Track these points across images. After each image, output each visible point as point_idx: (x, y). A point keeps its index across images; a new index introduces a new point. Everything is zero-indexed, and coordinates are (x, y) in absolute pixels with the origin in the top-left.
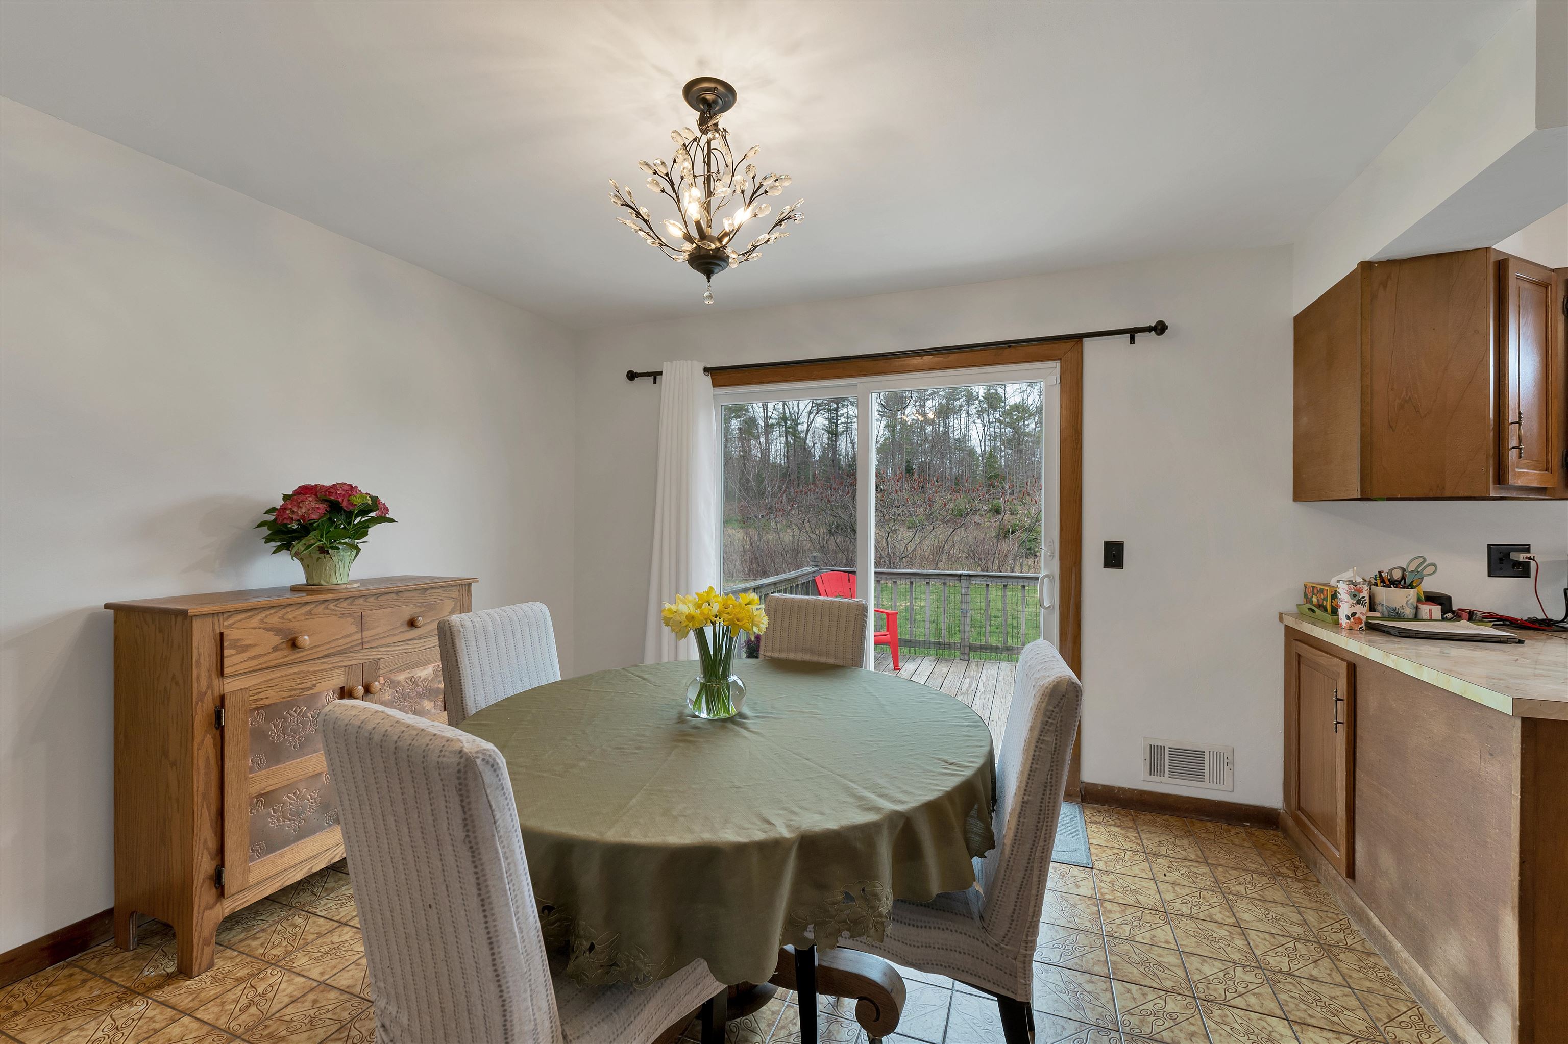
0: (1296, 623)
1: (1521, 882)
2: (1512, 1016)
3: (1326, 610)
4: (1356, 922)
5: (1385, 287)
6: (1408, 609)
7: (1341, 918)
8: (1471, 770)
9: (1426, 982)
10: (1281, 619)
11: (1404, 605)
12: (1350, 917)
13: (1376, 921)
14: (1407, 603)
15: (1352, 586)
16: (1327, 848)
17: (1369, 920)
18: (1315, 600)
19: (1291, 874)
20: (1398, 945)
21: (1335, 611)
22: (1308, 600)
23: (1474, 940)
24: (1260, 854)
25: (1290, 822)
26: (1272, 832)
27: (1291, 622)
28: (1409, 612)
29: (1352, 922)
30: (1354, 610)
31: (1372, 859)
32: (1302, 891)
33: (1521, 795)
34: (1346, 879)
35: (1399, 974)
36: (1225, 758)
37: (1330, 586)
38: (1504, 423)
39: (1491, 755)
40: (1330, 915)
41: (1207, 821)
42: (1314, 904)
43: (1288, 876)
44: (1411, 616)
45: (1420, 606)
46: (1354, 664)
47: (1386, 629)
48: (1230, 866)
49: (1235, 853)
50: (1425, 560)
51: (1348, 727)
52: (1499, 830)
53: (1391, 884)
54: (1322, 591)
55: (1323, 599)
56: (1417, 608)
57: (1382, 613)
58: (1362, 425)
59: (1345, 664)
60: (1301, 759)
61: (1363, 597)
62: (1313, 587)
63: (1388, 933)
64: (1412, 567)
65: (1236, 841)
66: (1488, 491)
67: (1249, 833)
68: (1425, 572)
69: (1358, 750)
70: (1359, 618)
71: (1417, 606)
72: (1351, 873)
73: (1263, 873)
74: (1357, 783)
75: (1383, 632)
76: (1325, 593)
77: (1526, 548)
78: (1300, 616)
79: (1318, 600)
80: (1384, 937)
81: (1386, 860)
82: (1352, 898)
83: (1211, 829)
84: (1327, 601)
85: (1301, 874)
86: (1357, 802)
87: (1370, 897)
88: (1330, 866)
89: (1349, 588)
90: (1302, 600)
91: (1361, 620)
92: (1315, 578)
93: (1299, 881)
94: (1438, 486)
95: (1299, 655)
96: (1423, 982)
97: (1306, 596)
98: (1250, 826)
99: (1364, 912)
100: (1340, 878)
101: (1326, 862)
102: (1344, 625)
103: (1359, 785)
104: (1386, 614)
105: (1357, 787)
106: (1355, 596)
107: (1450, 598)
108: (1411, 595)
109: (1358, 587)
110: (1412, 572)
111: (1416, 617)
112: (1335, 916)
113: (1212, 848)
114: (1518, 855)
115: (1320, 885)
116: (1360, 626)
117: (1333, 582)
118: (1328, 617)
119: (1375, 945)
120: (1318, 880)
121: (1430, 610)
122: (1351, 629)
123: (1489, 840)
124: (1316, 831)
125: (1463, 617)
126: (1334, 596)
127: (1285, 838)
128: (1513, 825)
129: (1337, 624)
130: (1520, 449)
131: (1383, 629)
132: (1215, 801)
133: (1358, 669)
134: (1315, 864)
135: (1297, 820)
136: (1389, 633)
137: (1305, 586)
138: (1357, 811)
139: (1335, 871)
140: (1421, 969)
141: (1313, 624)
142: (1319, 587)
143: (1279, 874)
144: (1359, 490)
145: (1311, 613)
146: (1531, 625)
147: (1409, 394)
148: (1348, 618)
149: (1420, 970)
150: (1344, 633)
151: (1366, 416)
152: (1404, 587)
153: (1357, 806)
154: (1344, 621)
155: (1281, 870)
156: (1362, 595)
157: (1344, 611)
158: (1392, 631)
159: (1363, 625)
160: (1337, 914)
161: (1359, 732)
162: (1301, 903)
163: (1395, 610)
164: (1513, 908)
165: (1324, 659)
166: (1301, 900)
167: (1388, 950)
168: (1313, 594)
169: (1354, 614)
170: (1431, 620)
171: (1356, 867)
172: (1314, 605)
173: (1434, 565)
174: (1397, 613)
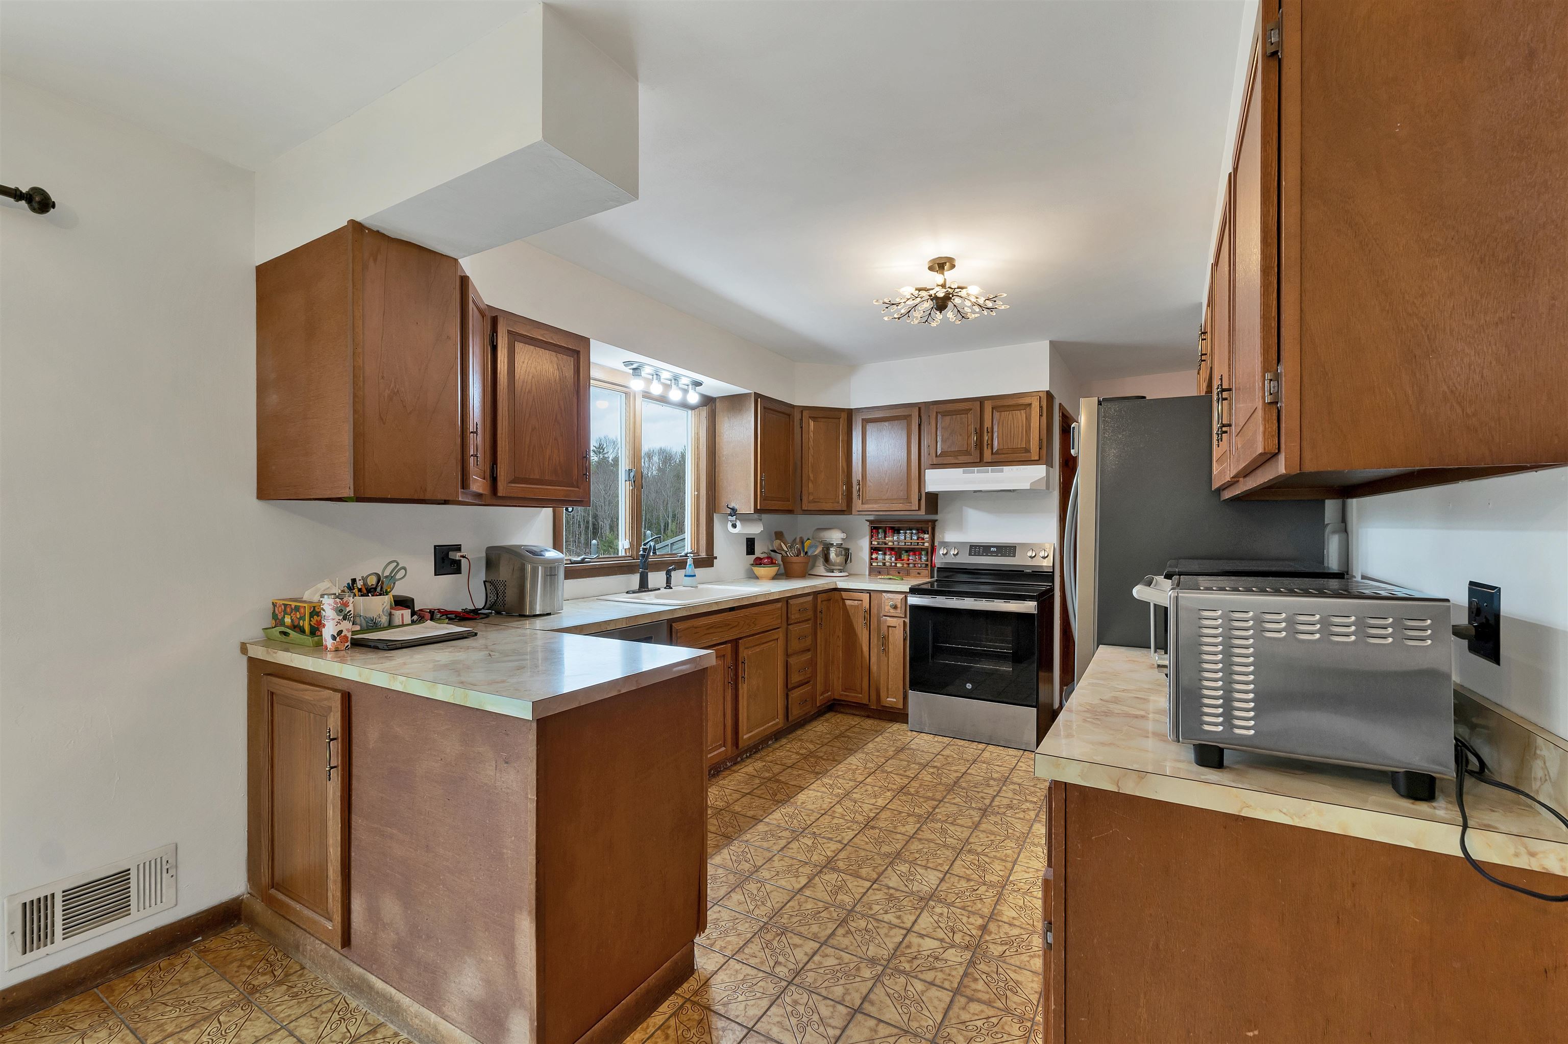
0: (268, 653)
1: (537, 882)
2: (530, 1020)
3: (302, 631)
4: (354, 996)
5: (375, 260)
6: (384, 616)
7: (337, 1002)
8: (486, 784)
9: (441, 1028)
10: (244, 648)
11: (381, 613)
12: (346, 994)
13: (379, 984)
14: (383, 611)
15: (338, 600)
16: (315, 922)
17: (371, 987)
18: (288, 620)
19: (268, 979)
20: (405, 1001)
21: (316, 631)
22: (278, 622)
23: (490, 958)
24: (223, 977)
25: (258, 906)
26: (233, 931)
27: (258, 652)
28: (384, 620)
29: (350, 999)
30: (339, 628)
31: (373, 914)
32: (286, 997)
33: (537, 796)
34: (341, 951)
35: (408, 1033)
36: (164, 863)
37: (305, 602)
38: (466, 431)
39: (507, 763)
40: (324, 1008)
41: (135, 970)
42: (304, 1006)
43: (267, 986)
44: (386, 625)
45: (393, 612)
46: (349, 693)
47: (372, 644)
48: (184, 1025)
49: (187, 1000)
50: (398, 564)
51: (343, 770)
52: (515, 837)
53: (397, 934)
54: (297, 609)
55: (300, 619)
56: (390, 615)
57: (361, 626)
58: (355, 412)
59: (339, 695)
60: (276, 825)
61: (350, 611)
62: (285, 605)
63: (393, 991)
64: (387, 573)
65: (186, 976)
66: (457, 496)
67: (201, 951)
68: (398, 577)
69: (354, 793)
70: (345, 636)
71: (390, 612)
72: (346, 941)
73: (233, 1005)
74: (353, 831)
75: (369, 647)
76: (302, 610)
77: (458, 548)
78: (268, 642)
79: (292, 620)
80: (390, 999)
81: (391, 908)
82: (348, 970)
83: (144, 981)
84: (304, 620)
85: (280, 970)
86: (353, 854)
87: (372, 962)
88: (317, 942)
89: (336, 603)
90: (270, 622)
91: (347, 637)
92: (283, 592)
93: (280, 983)
94: (421, 488)
95: (272, 693)
96: (437, 1029)
97: (274, 616)
98: (203, 940)
99: (364, 980)
100: (332, 952)
101: (312, 938)
102: (329, 646)
103: (355, 834)
104: (364, 624)
105: (353, 836)
106: (341, 611)
107: (413, 600)
108: (386, 600)
109: (345, 600)
110: (386, 577)
111: (390, 625)
112: (330, 1005)
113: (150, 1014)
114: (535, 858)
115: (306, 972)
116: (346, 645)
117: (307, 596)
118: (308, 640)
119: (379, 1013)
120: (301, 965)
121: (402, 614)
122: (337, 650)
123: (505, 851)
124: (298, 907)
125: (426, 618)
126: (316, 612)
127: (251, 930)
128: (530, 829)
129: (319, 646)
130: (477, 457)
131: (370, 644)
132: (147, 933)
133: (354, 698)
134: (297, 947)
135: (270, 901)
136: (376, 648)
137: (274, 605)
138: (353, 864)
139: (324, 946)
140: (433, 1015)
141: (287, 650)
142: (294, 604)
143: (255, 990)
144: (352, 487)
145: (283, 638)
146: (467, 616)
147: (397, 386)
148: (334, 638)
149: (433, 1017)
150: (329, 656)
151: (358, 401)
152: (380, 595)
153: (353, 859)
154: (329, 642)
155: (256, 983)
156: (348, 609)
157: (328, 631)
158: (380, 646)
159: (349, 643)
160: (331, 1001)
161: (355, 771)
162: (289, 1016)
163: (373, 620)
164: (530, 912)
165: (309, 694)
166: (289, 1012)
167: (395, 1011)
168: (285, 613)
169: (340, 632)
170: (403, 625)
171: (352, 931)
172: (287, 627)
173: (404, 568)
174: (375, 623)
